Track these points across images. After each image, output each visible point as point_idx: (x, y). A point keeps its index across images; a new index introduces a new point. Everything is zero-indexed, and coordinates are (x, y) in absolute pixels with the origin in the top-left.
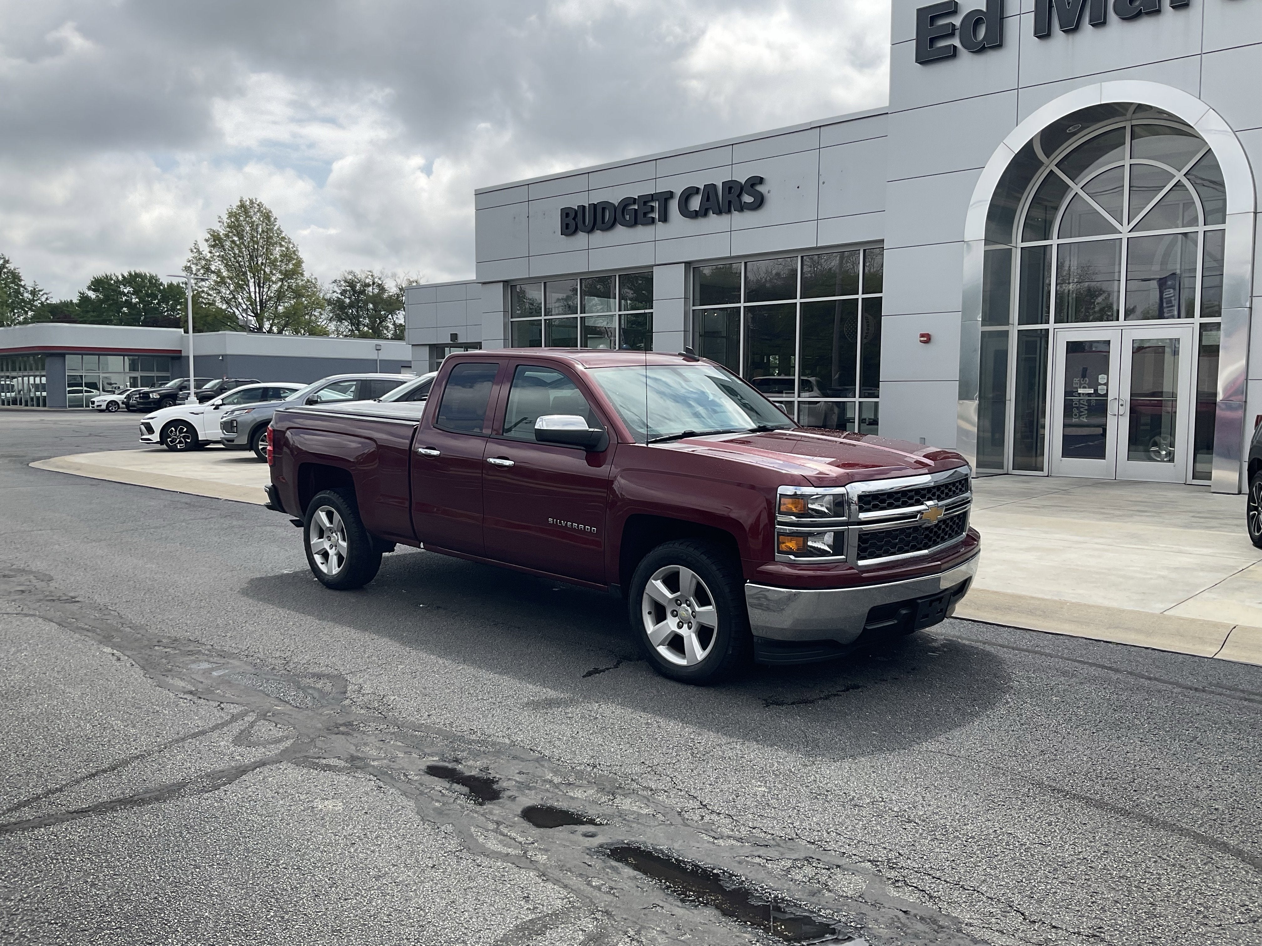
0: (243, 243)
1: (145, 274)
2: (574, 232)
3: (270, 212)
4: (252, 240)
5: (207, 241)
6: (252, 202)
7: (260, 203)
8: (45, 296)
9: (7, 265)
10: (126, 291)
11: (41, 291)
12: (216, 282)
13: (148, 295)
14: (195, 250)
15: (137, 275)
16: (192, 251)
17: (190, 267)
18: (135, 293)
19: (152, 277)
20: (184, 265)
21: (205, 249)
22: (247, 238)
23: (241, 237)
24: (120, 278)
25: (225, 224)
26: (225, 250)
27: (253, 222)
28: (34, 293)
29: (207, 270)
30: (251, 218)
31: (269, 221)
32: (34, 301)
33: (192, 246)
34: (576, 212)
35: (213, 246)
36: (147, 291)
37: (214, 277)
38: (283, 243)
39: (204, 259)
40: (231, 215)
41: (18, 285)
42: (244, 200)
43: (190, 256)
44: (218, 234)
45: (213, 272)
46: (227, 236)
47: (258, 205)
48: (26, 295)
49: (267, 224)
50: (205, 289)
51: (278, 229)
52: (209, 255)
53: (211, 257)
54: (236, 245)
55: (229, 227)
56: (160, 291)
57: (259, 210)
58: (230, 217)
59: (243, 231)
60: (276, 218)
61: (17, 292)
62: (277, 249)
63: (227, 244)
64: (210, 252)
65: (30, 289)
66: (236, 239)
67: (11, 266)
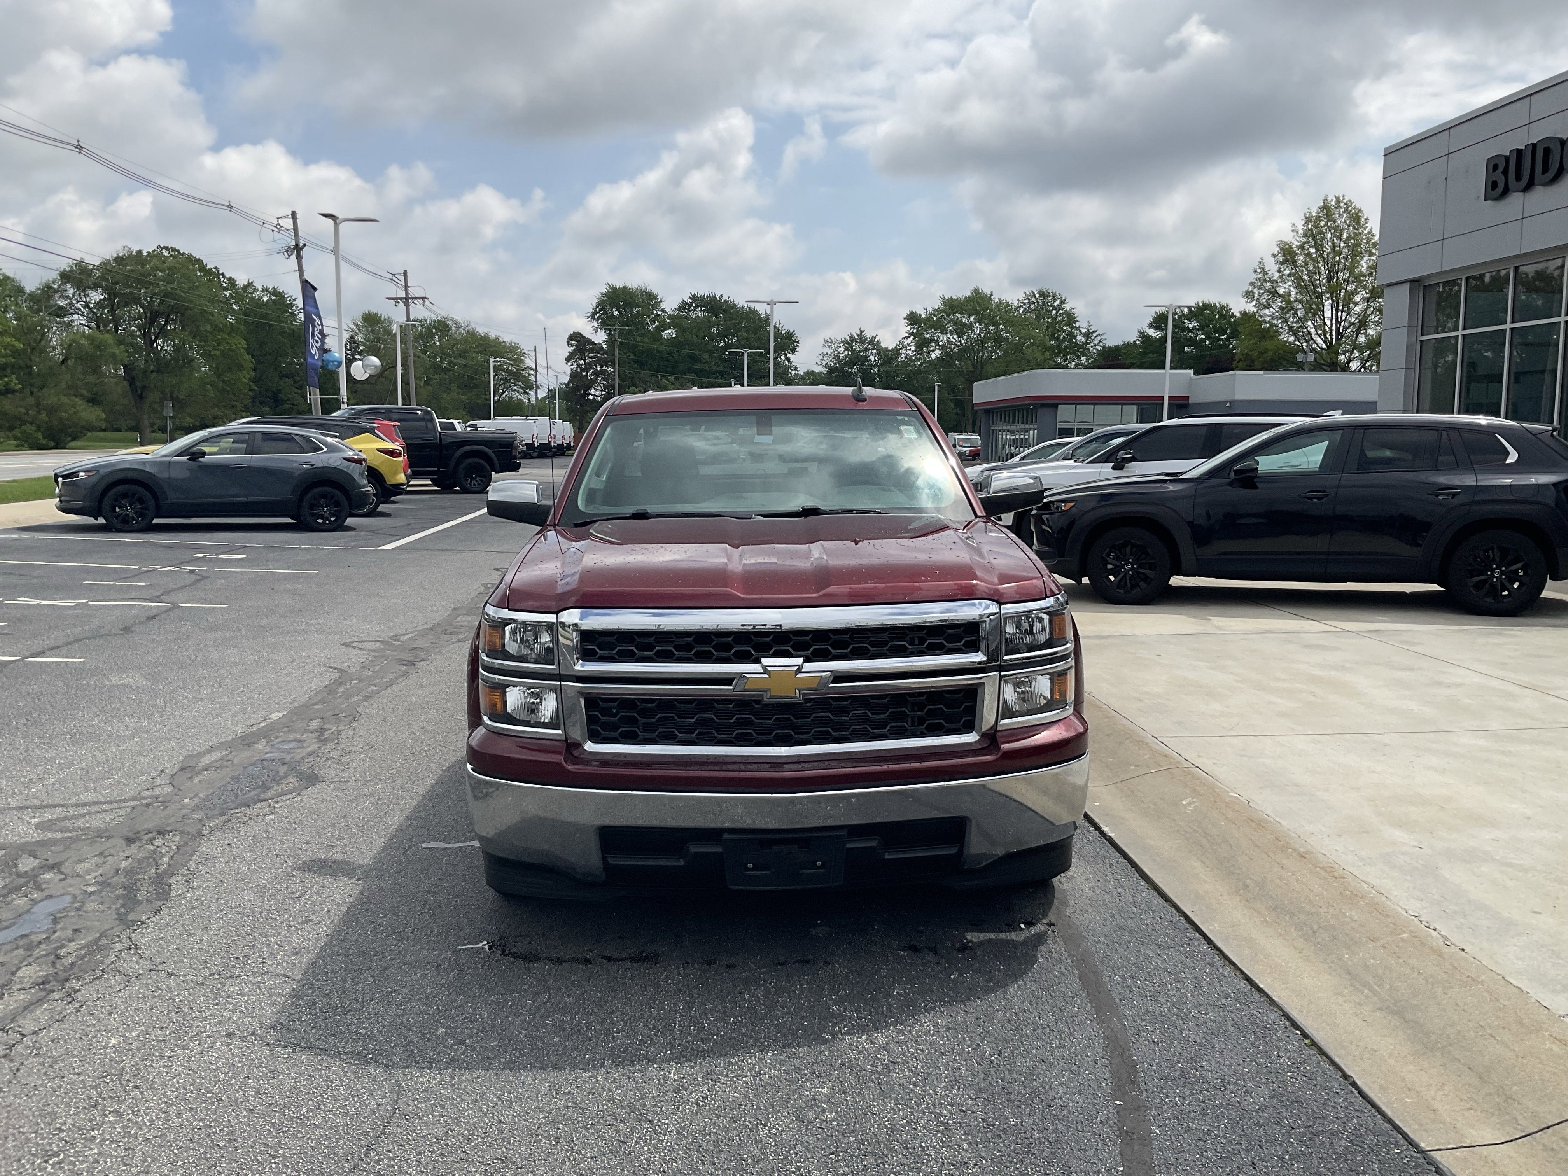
0: (1321, 255)
1: (1215, 305)
2: (1505, 192)
3: (1360, 211)
4: (1334, 250)
5: (1274, 256)
6: (1338, 201)
7: (1350, 201)
8: (1099, 338)
9: (1063, 306)
10: (1191, 326)
11: (1094, 332)
12: (1281, 308)
13: (1216, 330)
14: (1259, 270)
15: (1206, 306)
16: (1255, 271)
17: (1252, 291)
18: (1201, 328)
19: (1223, 307)
20: (1245, 289)
21: (1272, 268)
22: (1328, 248)
23: (1319, 247)
24: (1186, 310)
25: (1301, 232)
26: (1296, 266)
27: (1336, 228)
28: (1087, 335)
29: (1274, 293)
30: (1335, 221)
31: (1358, 223)
32: (1087, 344)
33: (1256, 265)
34: (1507, 158)
35: (1282, 263)
36: (1215, 326)
37: (1279, 302)
38: (1374, 251)
39: (1271, 281)
40: (1308, 220)
41: (1073, 327)
42: (1329, 199)
43: (1253, 277)
44: (1291, 247)
45: (1280, 296)
46: (1302, 247)
47: (1346, 204)
48: (1079, 338)
49: (1354, 228)
50: (1268, 319)
51: (1369, 233)
52: (1277, 275)
53: (1281, 277)
54: (1313, 259)
55: (1305, 235)
56: (1229, 323)
57: (1346, 211)
58: (1307, 223)
59: (1323, 239)
60: (1367, 219)
61: (1072, 336)
62: (1365, 259)
63: (1300, 259)
64: (1279, 271)
65: (1084, 331)
66: (1313, 251)
67: (1067, 307)
